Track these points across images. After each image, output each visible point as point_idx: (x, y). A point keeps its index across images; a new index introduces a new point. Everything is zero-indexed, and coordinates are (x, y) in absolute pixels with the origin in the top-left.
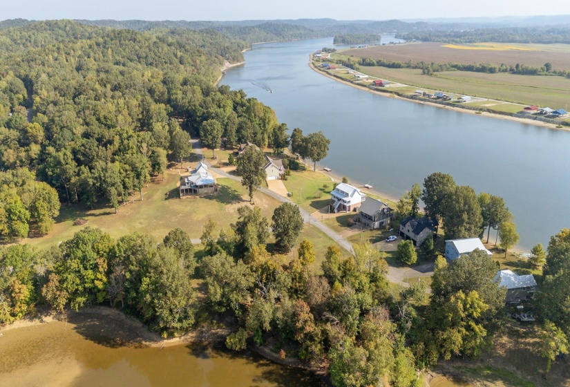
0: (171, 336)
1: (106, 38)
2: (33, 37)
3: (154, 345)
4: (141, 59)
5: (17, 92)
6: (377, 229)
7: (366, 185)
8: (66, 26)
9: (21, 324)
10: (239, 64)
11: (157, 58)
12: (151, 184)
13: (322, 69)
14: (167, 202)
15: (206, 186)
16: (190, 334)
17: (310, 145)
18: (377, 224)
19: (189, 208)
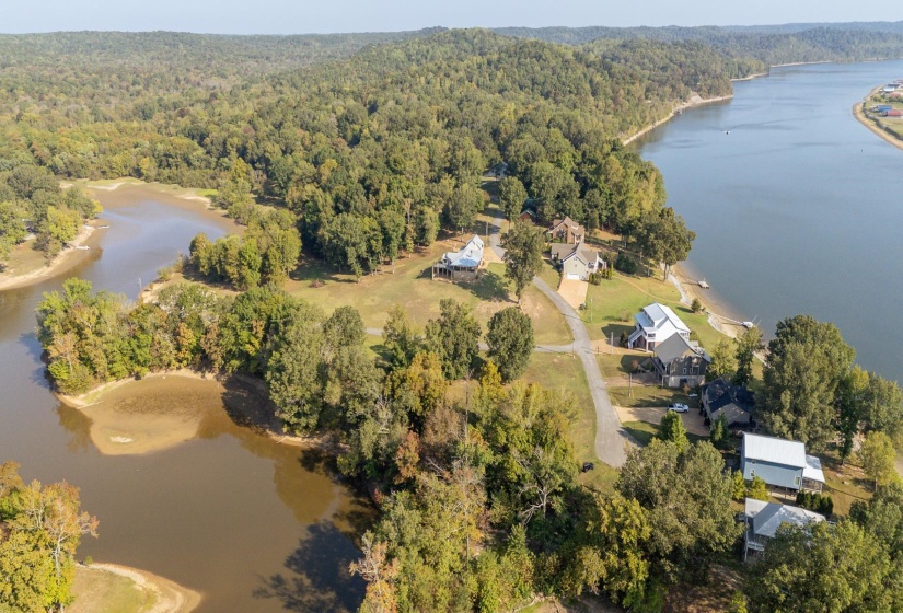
0: (292, 433)
1: (503, 54)
2: (431, 52)
3: (274, 437)
4: (536, 86)
5: (353, 122)
6: (672, 389)
7: (746, 323)
8: (474, 37)
9: (186, 373)
10: (719, 98)
11: (559, 85)
12: (415, 256)
13: (871, 115)
14: (416, 281)
15: (464, 269)
16: (316, 439)
17: (653, 236)
18: (673, 380)
19: (434, 293)
